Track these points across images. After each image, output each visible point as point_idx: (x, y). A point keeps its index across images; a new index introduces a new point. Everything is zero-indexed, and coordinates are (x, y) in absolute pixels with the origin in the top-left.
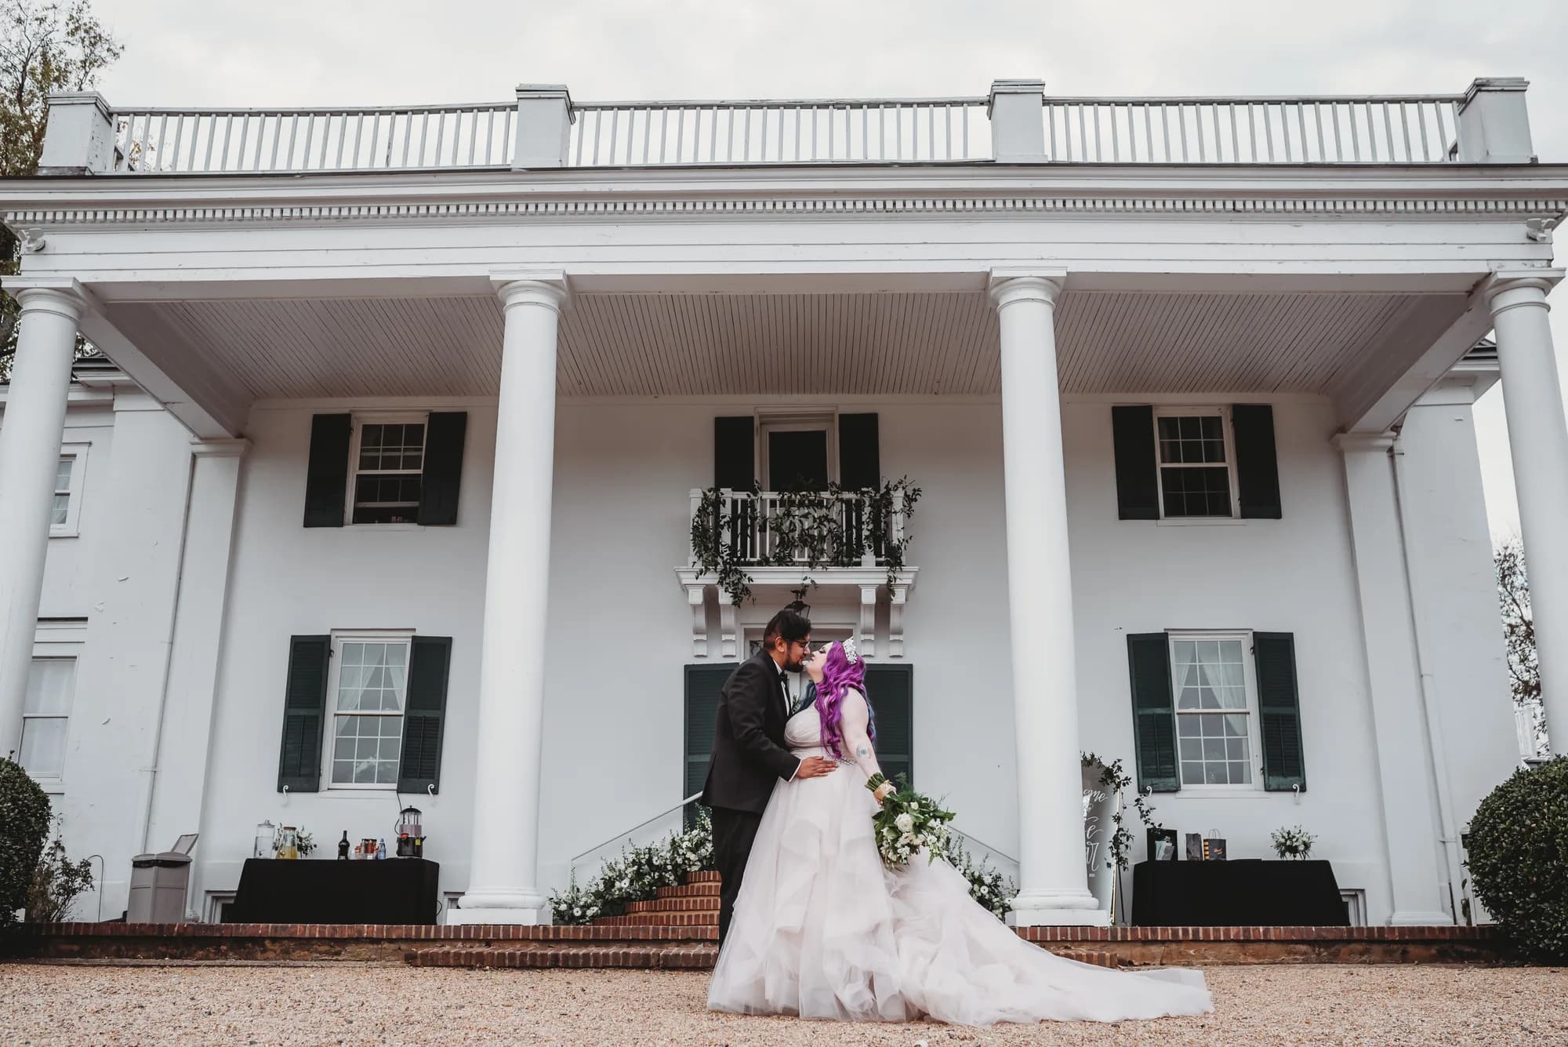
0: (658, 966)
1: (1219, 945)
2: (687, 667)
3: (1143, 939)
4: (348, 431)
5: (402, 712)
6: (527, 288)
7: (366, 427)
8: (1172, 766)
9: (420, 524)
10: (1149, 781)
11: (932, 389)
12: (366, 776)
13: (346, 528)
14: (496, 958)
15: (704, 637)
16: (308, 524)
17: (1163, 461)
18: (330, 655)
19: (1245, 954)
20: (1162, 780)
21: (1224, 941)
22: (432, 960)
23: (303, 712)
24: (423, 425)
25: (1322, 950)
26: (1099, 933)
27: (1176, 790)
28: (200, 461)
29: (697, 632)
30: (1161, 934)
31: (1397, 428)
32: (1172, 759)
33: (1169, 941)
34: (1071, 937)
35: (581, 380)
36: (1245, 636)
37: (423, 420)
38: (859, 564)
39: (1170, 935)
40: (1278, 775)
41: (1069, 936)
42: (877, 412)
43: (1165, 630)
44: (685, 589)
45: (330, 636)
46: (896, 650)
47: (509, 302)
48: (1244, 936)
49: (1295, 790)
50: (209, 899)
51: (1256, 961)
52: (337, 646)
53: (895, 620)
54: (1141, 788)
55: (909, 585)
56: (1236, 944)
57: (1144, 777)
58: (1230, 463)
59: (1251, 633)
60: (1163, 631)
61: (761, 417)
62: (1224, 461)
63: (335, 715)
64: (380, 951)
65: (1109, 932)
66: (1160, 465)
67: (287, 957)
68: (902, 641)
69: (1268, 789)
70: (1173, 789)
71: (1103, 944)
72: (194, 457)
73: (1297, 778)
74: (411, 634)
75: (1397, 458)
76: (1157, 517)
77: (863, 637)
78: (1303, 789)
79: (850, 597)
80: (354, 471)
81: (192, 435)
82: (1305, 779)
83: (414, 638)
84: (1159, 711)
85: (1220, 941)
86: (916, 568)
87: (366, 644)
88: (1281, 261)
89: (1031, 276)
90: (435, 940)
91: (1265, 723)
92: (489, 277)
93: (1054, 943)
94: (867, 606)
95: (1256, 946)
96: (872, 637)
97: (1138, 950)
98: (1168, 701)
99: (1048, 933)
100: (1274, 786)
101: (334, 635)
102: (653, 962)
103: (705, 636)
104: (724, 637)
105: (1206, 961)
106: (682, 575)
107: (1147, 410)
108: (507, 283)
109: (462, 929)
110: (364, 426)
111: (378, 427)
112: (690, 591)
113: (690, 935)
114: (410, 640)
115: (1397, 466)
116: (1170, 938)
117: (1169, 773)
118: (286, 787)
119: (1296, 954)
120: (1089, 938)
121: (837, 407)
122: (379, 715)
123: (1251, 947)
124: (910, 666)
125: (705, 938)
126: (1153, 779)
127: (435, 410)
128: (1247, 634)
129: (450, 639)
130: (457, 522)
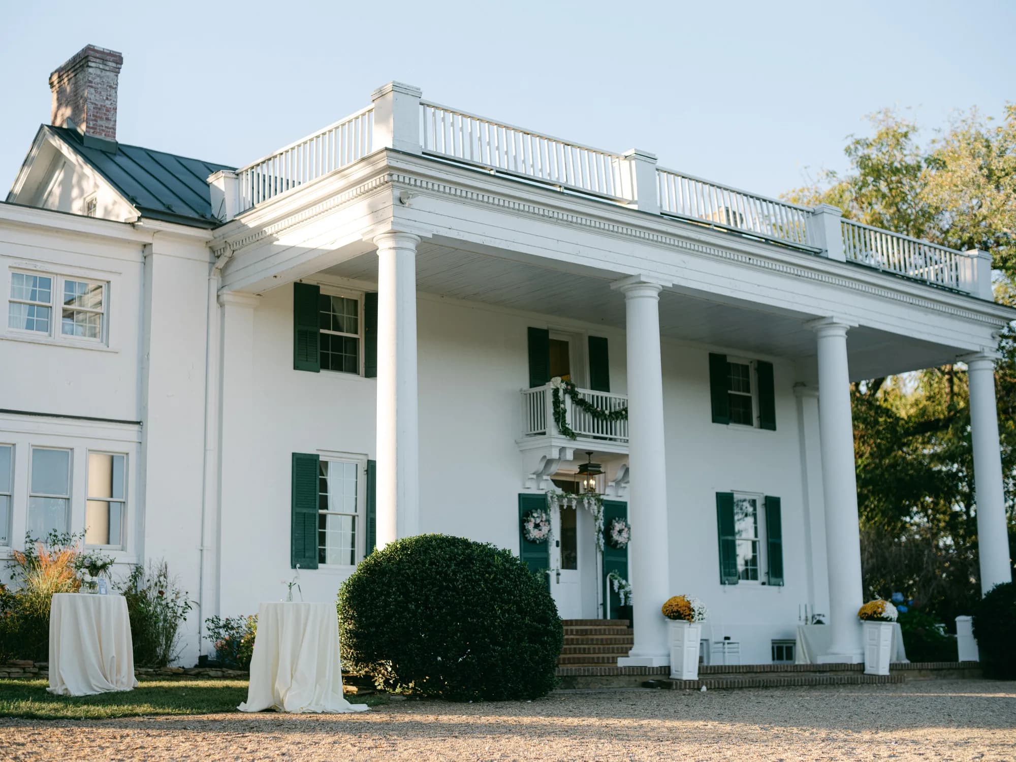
2: (520, 495)
6: (650, 287)
8: (734, 570)
10: (725, 578)
15: (537, 477)
16: (296, 367)
20: (731, 577)
23: (305, 510)
24: (357, 301)
27: (736, 583)
29: (533, 473)
32: (735, 566)
36: (759, 497)
37: (358, 297)
40: (773, 576)
42: (607, 338)
43: (732, 491)
45: (318, 455)
46: (622, 493)
49: (781, 586)
54: (722, 581)
57: (723, 575)
58: (754, 395)
59: (762, 496)
61: (552, 330)
69: (767, 583)
73: (780, 578)
74: (366, 458)
75: (820, 402)
76: (727, 424)
78: (784, 585)
82: (783, 578)
83: (369, 461)
84: (730, 538)
89: (845, 324)
98: (734, 532)
100: (771, 583)
104: (545, 478)
114: (366, 462)
117: (734, 574)
121: (587, 330)
124: (626, 503)
126: (728, 577)
127: (369, 291)
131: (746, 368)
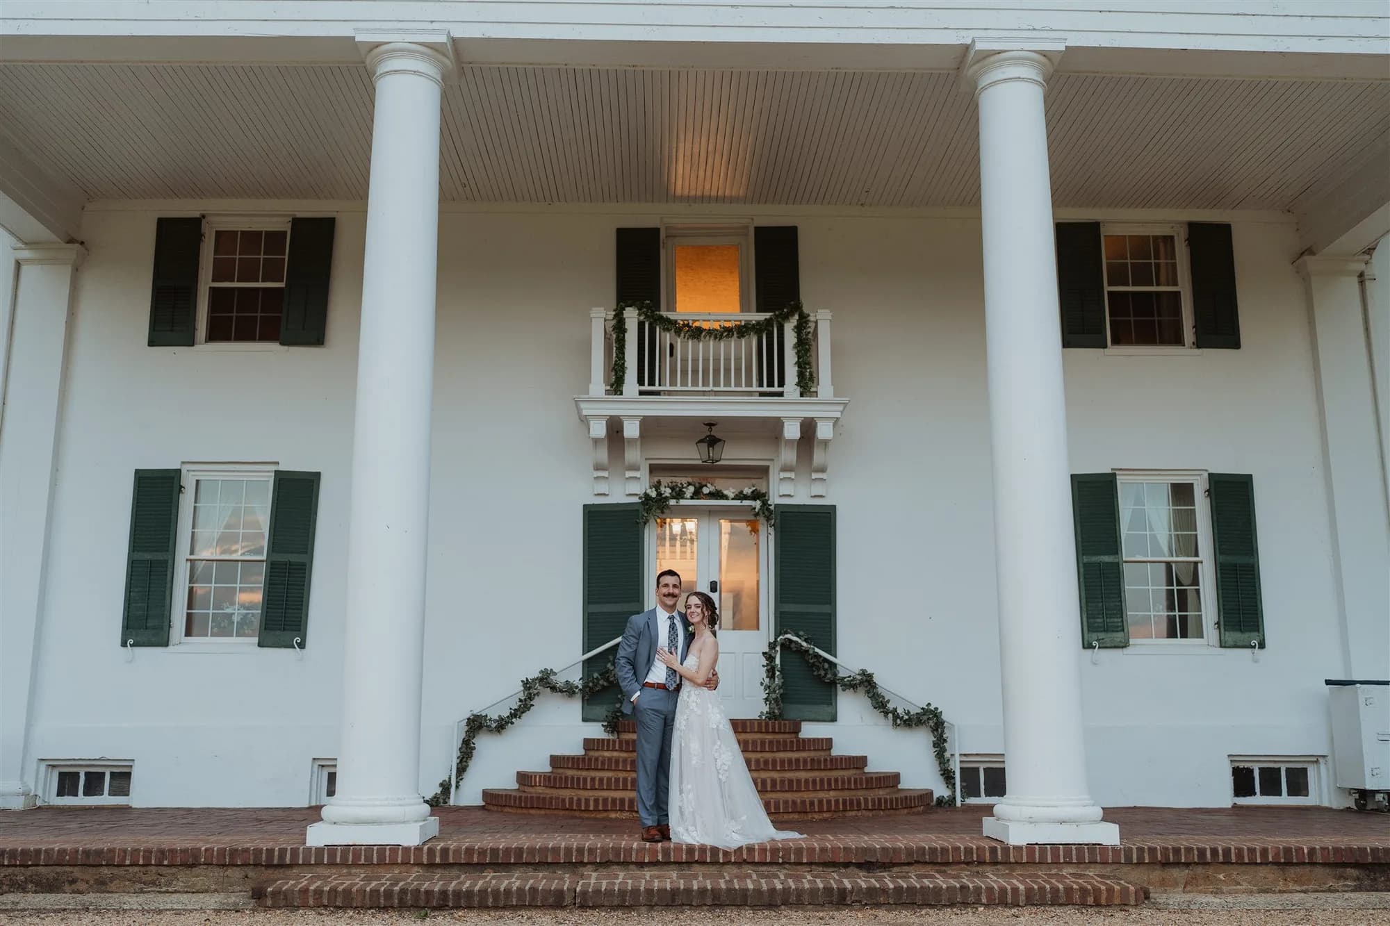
0: (575, 904)
1: (1253, 868)
2: (585, 506)
3: (1164, 861)
4: (199, 236)
5: (264, 557)
6: (402, 53)
7: (219, 234)
8: (1120, 620)
9: (282, 344)
10: (1094, 636)
11: (859, 200)
12: (223, 627)
13: (196, 347)
14: (367, 896)
15: (605, 474)
16: (152, 343)
17: (1110, 284)
18: (180, 491)
19: (1286, 880)
20: (1109, 635)
21: (1261, 864)
22: (286, 898)
23: (148, 556)
24: (285, 233)
25: (1378, 875)
26: (1110, 854)
27: (1124, 645)
28: (24, 269)
29: (598, 467)
30: (1185, 857)
31: (1370, 251)
32: (1119, 611)
33: (1195, 862)
34: (1077, 859)
35: (467, 183)
36: (1199, 478)
37: (285, 226)
38: (781, 394)
39: (1196, 857)
40: (1234, 630)
41: (1074, 857)
42: (796, 225)
43: (1112, 469)
44: (584, 421)
45: (180, 470)
46: (817, 489)
47: (381, 69)
48: (1285, 859)
49: (1254, 647)
50: (43, 766)
51: (1298, 888)
52: (188, 482)
53: (818, 457)
54: (1086, 643)
55: (837, 418)
56: (1276, 867)
57: (1089, 631)
58: (1184, 287)
59: (1206, 475)
60: (1110, 472)
61: (667, 228)
62: (1175, 284)
63: (187, 560)
64: (221, 880)
65: (1123, 852)
66: (1107, 289)
67: (103, 888)
68: (825, 480)
69: (1223, 645)
70: (1121, 645)
71: (1114, 867)
72: (18, 265)
73: (1256, 634)
74: (274, 468)
75: (1367, 283)
76: (1105, 346)
77: (783, 475)
78: (1262, 645)
79: (770, 430)
80: (206, 283)
81: (15, 241)
82: (1264, 635)
83: (276, 472)
84: (1107, 559)
85: (1256, 864)
86: (845, 400)
87: (222, 480)
88: (1321, 38)
89: (1022, 50)
90: (291, 866)
91: (1221, 573)
92: (354, 37)
93: (1055, 865)
94: (790, 442)
95: (1298, 870)
96: (792, 475)
97: (1157, 874)
98: (1115, 548)
99: (1049, 853)
100: (1230, 643)
101: (184, 469)
102: (568, 900)
103: (607, 472)
104: (629, 474)
105: (1239, 887)
106: (582, 405)
107: (1094, 227)
108: (378, 45)
109: (326, 852)
110: (217, 232)
111: (234, 234)
112: (592, 423)
113: (611, 857)
114: (273, 474)
115: (1368, 293)
116: (1196, 860)
117: (1118, 627)
118: (131, 641)
119: (1346, 879)
120: (1099, 861)
121: (752, 219)
122: (238, 561)
123: (1292, 871)
124: (834, 507)
125: (628, 860)
126: (1099, 634)
127: (299, 215)
128: (1199, 475)
129: (317, 475)
130: (325, 343)
131: (1169, 240)
